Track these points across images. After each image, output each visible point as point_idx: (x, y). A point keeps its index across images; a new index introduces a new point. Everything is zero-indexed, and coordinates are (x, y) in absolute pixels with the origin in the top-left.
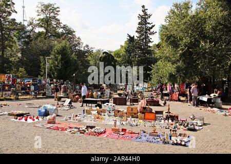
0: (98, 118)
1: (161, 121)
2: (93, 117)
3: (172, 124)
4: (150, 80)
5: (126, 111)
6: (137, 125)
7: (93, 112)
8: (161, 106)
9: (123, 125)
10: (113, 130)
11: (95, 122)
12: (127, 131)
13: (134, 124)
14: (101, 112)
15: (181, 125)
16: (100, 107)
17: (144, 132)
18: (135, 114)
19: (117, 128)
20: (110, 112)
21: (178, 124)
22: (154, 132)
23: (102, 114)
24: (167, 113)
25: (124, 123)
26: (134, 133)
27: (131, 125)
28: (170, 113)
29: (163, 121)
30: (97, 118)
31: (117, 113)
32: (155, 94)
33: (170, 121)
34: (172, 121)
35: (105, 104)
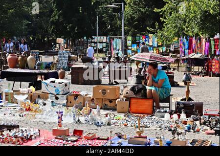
0: (29, 109)
1: (163, 117)
2: (18, 108)
3: (185, 123)
4: (161, 28)
5: (91, 95)
6: (109, 124)
7: (21, 98)
8: (178, 86)
9: (81, 123)
10: (55, 132)
11: (22, 119)
12: (84, 135)
13: (105, 120)
14: (39, 96)
15: (204, 124)
16: (38, 86)
17: (120, 137)
18: (111, 101)
19: (63, 128)
20: (57, 98)
21: (198, 123)
22: (140, 137)
23: (40, 101)
24: (185, 99)
25: (82, 119)
26: (98, 139)
27: (98, 124)
28: (190, 99)
29: (167, 115)
30: (27, 110)
31: (73, 100)
32: (173, 60)
33: (183, 116)
34: (188, 116)
35: (48, 81)
